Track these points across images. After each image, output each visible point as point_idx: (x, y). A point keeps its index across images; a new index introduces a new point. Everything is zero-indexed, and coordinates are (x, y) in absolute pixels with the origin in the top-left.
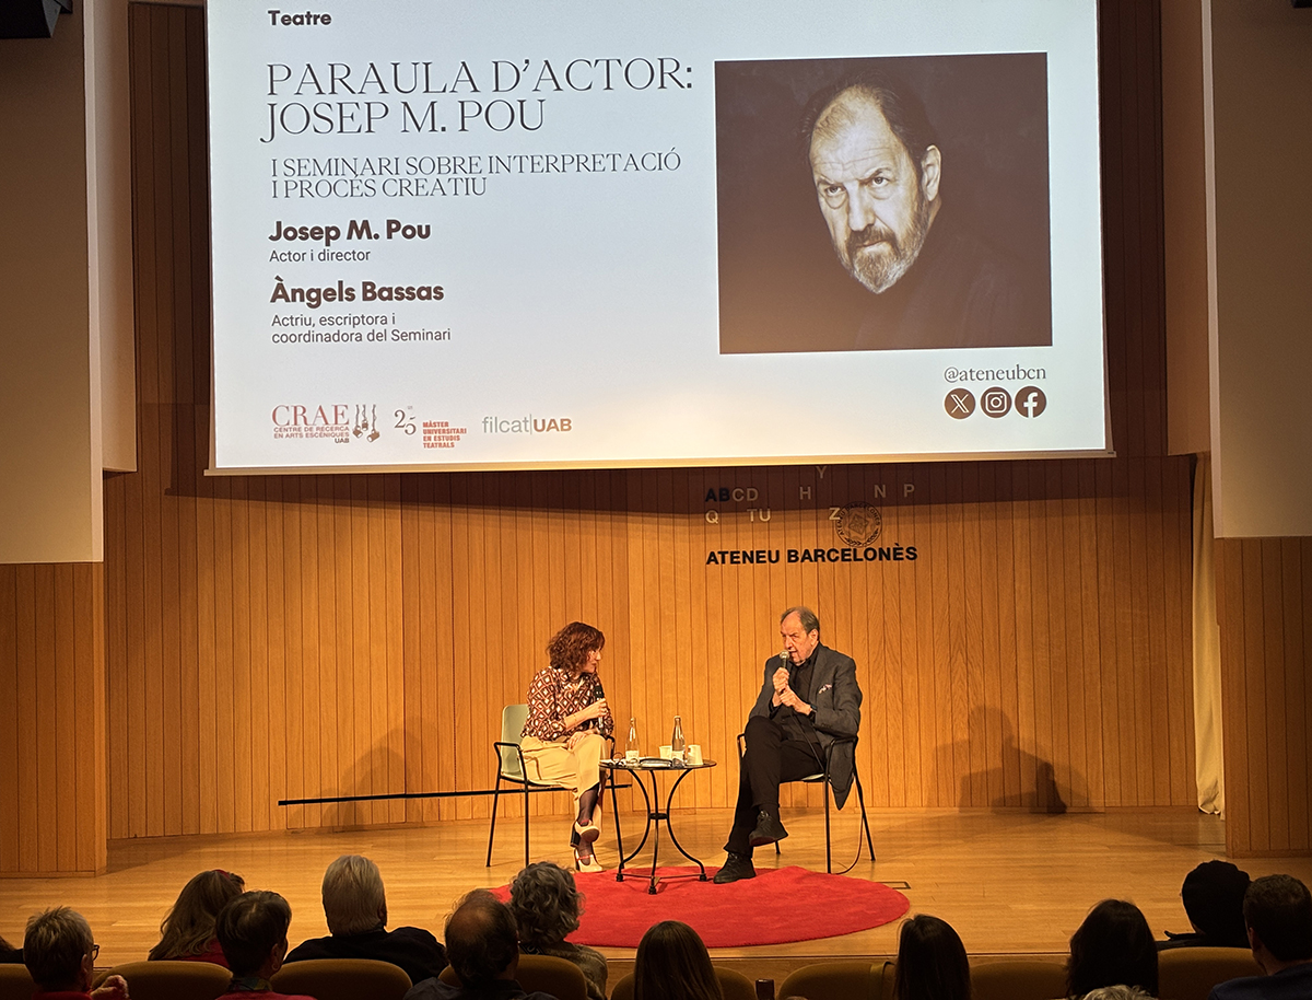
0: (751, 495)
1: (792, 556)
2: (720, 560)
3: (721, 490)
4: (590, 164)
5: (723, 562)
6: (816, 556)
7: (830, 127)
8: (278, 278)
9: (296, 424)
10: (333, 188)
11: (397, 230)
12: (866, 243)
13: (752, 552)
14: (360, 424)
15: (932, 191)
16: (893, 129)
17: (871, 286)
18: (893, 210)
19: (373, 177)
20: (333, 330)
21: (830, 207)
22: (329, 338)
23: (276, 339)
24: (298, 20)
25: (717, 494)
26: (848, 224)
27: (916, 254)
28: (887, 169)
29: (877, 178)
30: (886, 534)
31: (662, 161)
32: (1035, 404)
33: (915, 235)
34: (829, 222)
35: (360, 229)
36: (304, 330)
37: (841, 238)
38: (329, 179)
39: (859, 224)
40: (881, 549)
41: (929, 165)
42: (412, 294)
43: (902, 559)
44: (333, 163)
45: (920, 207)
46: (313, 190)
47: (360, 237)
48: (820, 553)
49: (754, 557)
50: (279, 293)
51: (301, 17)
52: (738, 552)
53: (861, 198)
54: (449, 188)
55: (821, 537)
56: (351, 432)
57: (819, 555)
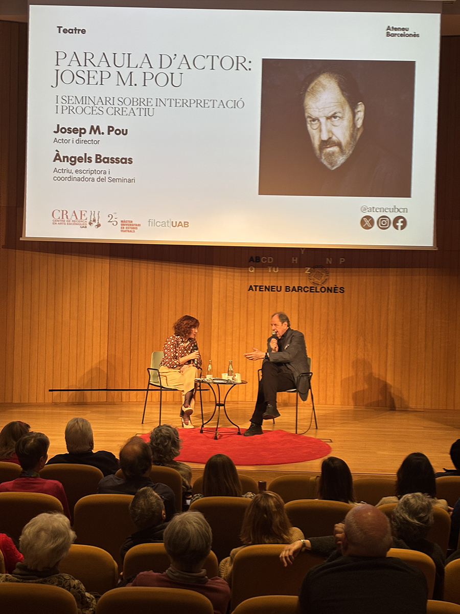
0: (271, 260)
1: (287, 289)
2: (254, 289)
3: (256, 257)
4: (202, 104)
5: (256, 290)
6: (298, 289)
7: (314, 92)
8: (57, 151)
9: (63, 219)
10: (83, 110)
11: (112, 131)
12: (328, 146)
13: (269, 286)
14: (92, 220)
15: (359, 123)
16: (343, 94)
17: (329, 166)
18: (341, 131)
19: (102, 106)
20: (81, 176)
21: (312, 129)
22: (79, 180)
23: (55, 179)
24: (70, 31)
25: (254, 259)
26: (320, 137)
27: (351, 152)
28: (339, 112)
29: (334, 116)
30: (331, 280)
31: (236, 104)
32: (402, 224)
33: (350, 144)
34: (311, 135)
35: (95, 130)
36: (68, 175)
37: (316, 143)
38: (82, 105)
39: (325, 137)
40: (328, 288)
41: (359, 111)
42: (118, 161)
43: (337, 292)
44: (84, 98)
45: (353, 131)
46: (74, 110)
47: (95, 133)
48: (300, 288)
49: (270, 289)
50: (57, 158)
51: (72, 30)
52: (263, 286)
53: (326, 125)
54: (137, 112)
55: (301, 281)
56: (88, 223)
57: (300, 289)
